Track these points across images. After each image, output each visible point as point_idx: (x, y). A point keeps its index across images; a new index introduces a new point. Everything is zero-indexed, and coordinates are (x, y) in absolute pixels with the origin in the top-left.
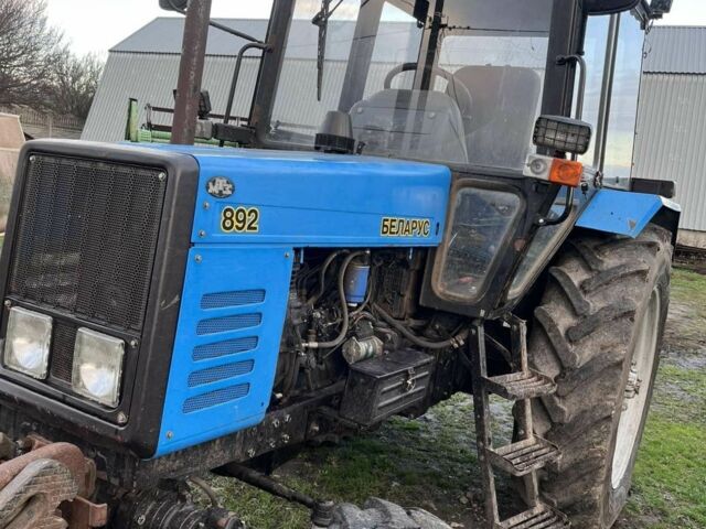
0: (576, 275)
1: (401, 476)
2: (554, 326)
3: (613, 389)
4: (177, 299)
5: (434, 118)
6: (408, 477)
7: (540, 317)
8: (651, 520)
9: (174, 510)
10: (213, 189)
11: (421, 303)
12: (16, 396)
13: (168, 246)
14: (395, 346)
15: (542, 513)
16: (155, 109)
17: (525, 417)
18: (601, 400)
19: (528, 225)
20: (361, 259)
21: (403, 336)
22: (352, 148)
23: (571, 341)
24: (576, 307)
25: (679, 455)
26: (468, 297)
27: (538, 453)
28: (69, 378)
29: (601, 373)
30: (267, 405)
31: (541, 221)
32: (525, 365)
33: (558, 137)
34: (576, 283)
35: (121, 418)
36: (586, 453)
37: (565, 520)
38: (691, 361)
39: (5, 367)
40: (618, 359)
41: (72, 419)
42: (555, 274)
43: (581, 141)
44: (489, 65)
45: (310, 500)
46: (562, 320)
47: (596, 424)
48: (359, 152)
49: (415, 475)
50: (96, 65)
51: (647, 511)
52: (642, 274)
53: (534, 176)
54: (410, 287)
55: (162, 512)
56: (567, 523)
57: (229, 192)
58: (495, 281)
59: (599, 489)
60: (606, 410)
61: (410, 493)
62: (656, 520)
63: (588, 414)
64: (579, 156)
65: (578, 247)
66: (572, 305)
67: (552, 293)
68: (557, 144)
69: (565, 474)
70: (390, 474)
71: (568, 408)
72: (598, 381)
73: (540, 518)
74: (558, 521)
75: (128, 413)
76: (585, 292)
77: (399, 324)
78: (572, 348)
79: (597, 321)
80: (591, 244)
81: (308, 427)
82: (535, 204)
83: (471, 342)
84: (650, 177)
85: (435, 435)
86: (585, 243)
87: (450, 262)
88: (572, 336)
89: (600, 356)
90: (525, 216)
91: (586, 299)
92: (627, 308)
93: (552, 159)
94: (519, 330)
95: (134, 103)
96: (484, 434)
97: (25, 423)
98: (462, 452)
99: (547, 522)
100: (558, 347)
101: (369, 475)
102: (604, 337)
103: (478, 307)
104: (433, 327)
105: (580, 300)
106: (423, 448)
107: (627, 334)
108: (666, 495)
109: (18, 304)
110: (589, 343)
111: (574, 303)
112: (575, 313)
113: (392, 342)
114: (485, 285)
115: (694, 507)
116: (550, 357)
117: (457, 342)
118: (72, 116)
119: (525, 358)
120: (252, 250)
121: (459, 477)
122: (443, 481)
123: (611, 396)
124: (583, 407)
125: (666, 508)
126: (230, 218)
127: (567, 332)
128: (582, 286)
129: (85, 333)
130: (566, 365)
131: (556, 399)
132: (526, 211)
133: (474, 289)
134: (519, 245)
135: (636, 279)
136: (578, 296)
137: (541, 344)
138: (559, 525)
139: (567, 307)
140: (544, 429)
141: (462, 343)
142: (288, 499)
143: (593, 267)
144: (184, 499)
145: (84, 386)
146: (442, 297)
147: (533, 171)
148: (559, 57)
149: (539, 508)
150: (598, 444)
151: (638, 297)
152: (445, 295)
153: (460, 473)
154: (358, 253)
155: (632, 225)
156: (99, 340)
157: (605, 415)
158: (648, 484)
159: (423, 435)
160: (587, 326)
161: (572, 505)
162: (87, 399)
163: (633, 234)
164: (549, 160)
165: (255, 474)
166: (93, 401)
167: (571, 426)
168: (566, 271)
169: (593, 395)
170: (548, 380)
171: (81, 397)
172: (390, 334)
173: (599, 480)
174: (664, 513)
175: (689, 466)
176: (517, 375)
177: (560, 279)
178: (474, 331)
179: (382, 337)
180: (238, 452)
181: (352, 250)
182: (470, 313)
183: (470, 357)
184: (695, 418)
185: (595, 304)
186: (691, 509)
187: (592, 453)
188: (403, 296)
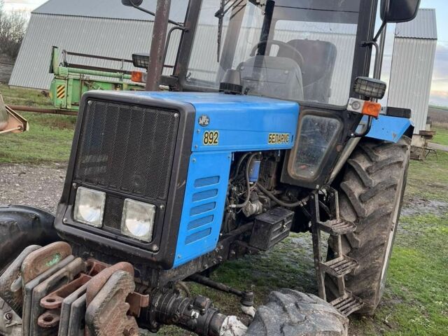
0: (363, 164)
1: (255, 281)
2: (352, 193)
3: (386, 228)
4: (184, 183)
5: (288, 74)
6: (259, 282)
7: (344, 188)
8: (397, 302)
9: (173, 299)
10: (201, 122)
11: (281, 181)
12: (85, 237)
13: (181, 154)
14: (269, 206)
15: (347, 299)
16: (69, 53)
17: (338, 245)
18: (379, 234)
19: (344, 137)
20: (257, 157)
21: (272, 199)
22: (241, 91)
23: (362, 202)
24: (365, 183)
25: (407, 266)
26: (309, 177)
27: (346, 265)
28: (119, 227)
29: (379, 220)
30: (218, 239)
31: (352, 135)
32: (338, 216)
33: (368, 89)
34: (364, 168)
35: (155, 248)
36: (370, 264)
37: (361, 302)
38: (405, 211)
39: (74, 221)
40: (389, 211)
41: (123, 249)
42: (351, 164)
43: (380, 92)
44: (306, 40)
45: (240, 292)
46: (356, 189)
47: (376, 248)
48: (246, 93)
49: (263, 280)
50: (20, 20)
51: (394, 297)
52: (400, 163)
53: (353, 110)
54: (274, 171)
55: (167, 300)
56: (362, 303)
57: (207, 123)
58: (325, 168)
59: (376, 284)
60: (382, 240)
61: (262, 290)
62: (399, 302)
63: (372, 243)
64: (379, 100)
65: (363, 147)
66: (362, 181)
67: (350, 174)
68: (367, 93)
69: (358, 277)
70: (249, 280)
71: (361, 240)
72: (377, 224)
73: (347, 301)
74: (356, 302)
75: (159, 246)
76: (369, 174)
77: (270, 193)
78: (363, 206)
79: (377, 190)
80: (371, 146)
81: (229, 252)
82: (349, 125)
83: (311, 203)
84: (399, 107)
85: (269, 257)
86: (367, 146)
87: (298, 157)
88: (362, 199)
89: (379, 210)
90: (343, 132)
91: (370, 178)
92: (393, 183)
93: (364, 101)
94: (334, 196)
95: (55, 49)
96: (318, 254)
97: (85, 252)
98: (287, 266)
99: (351, 303)
100: (355, 205)
101: (237, 281)
102: (381, 199)
103: (315, 183)
104: (287, 195)
105: (367, 179)
106: (264, 265)
107: (393, 197)
108: (403, 288)
109: (81, 185)
110: (372, 203)
111: (364, 180)
112: (364, 186)
113: (268, 203)
114: (319, 171)
115: (418, 294)
116: (350, 210)
117: (303, 203)
118: (6, 55)
119: (338, 212)
120: (215, 154)
121: (288, 281)
122: (280, 283)
123: (384, 232)
124: (369, 239)
125: (404, 295)
126: (207, 138)
127: (360, 197)
128: (367, 170)
129: (130, 202)
130: (360, 216)
131: (354, 235)
132: (344, 129)
133: (313, 173)
134: (339, 148)
135: (397, 166)
136: (365, 176)
137: (345, 203)
138: (358, 304)
139: (359, 182)
140: (347, 251)
141: (305, 203)
142: (227, 292)
143: (373, 159)
144: (178, 293)
145: (128, 231)
146: (293, 177)
147: (353, 108)
148: (363, 42)
149: (346, 296)
150: (377, 259)
151: (398, 176)
152: (296, 176)
153: (288, 279)
154: (256, 154)
155: (395, 136)
156: (139, 205)
157: (381, 243)
158: (393, 282)
159: (262, 257)
160: (371, 193)
161: (361, 294)
162: (130, 238)
163: (395, 141)
164: (362, 102)
165: (205, 279)
166: (135, 239)
167: (363, 249)
168: (357, 161)
169: (374, 232)
170: (351, 224)
171: (127, 236)
172: (267, 200)
173: (376, 279)
174: (403, 298)
175: (413, 272)
176: (334, 221)
177: (354, 166)
178: (313, 197)
179: (262, 201)
180: (200, 267)
181: (253, 152)
182: (310, 187)
183: (310, 212)
184: (412, 244)
185: (375, 180)
186: (417, 295)
187: (373, 264)
188: (271, 177)
